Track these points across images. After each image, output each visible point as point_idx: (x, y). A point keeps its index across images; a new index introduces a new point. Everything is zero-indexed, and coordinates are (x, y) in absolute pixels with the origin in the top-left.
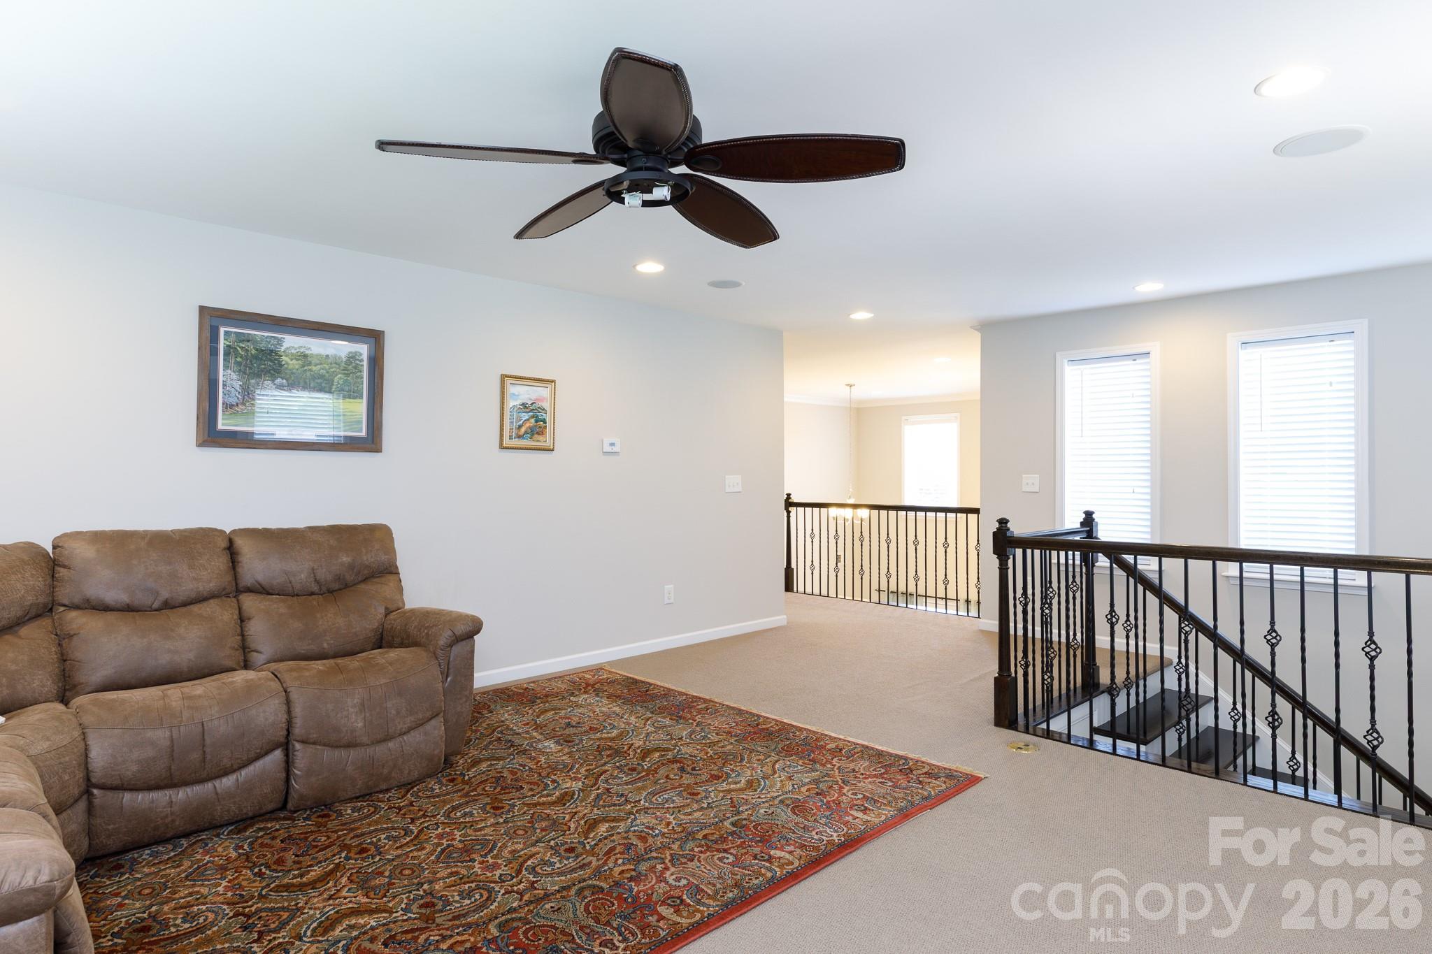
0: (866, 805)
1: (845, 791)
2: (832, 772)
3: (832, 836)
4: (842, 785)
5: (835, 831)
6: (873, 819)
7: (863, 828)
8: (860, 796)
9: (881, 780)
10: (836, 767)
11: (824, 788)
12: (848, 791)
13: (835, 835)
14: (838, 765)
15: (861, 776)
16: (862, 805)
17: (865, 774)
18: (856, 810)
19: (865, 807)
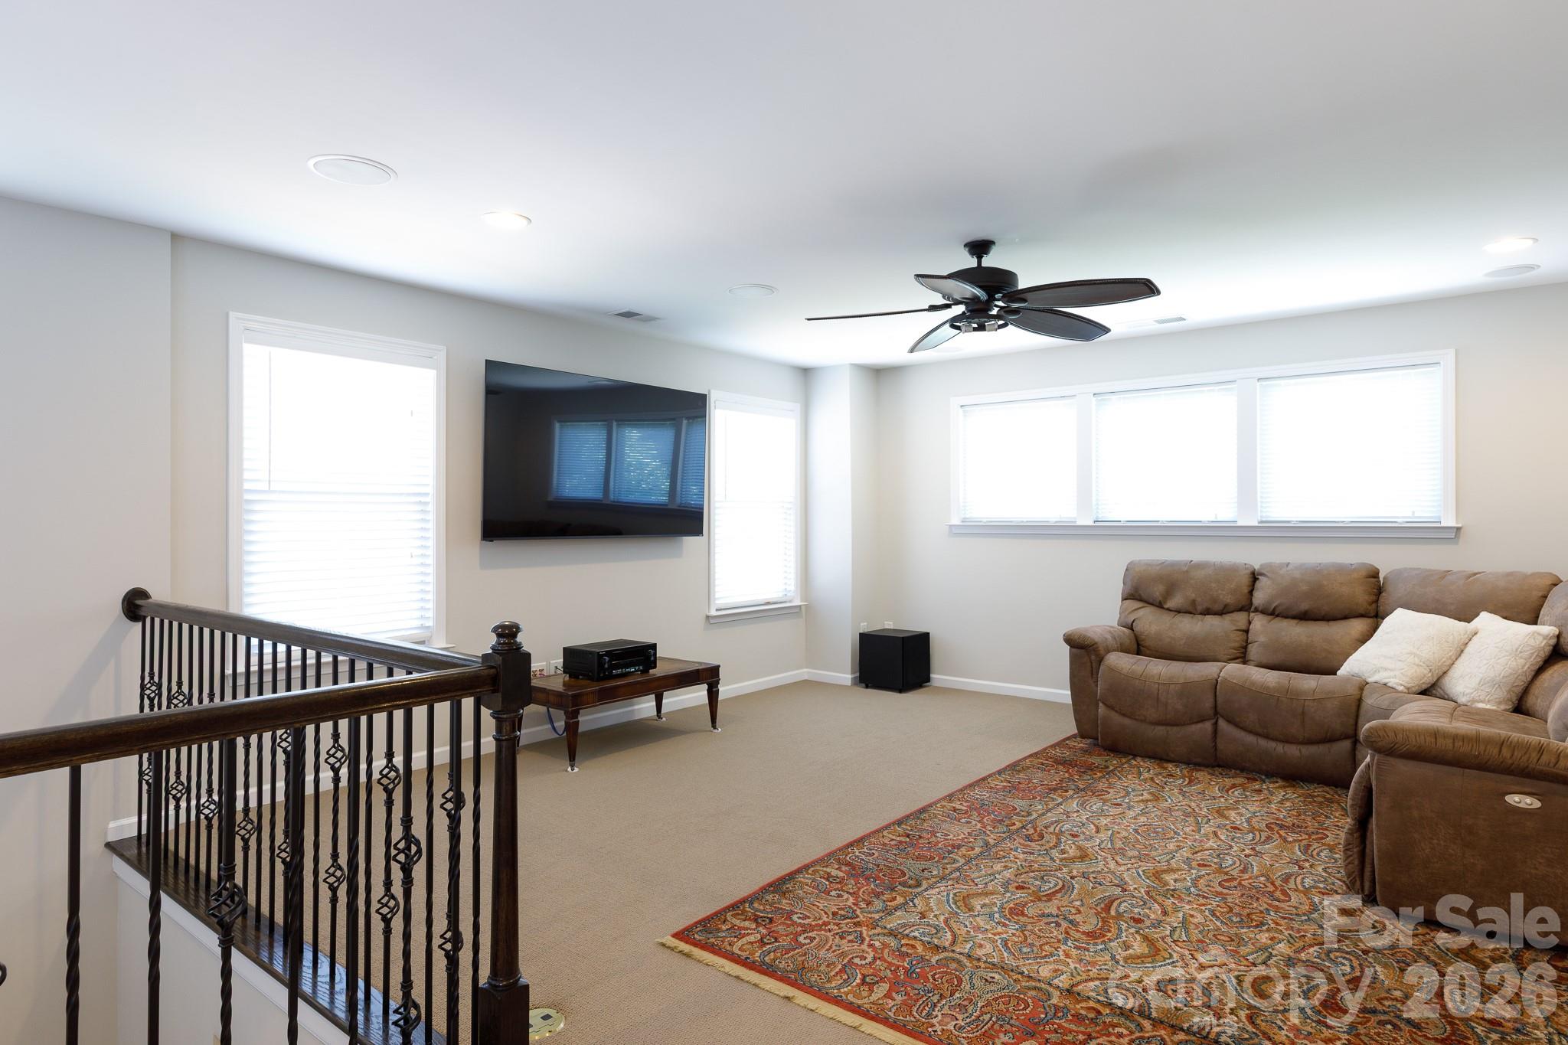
0: (827, 883)
1: (851, 900)
2: (870, 933)
3: (860, 852)
4: (855, 908)
5: (857, 857)
6: (821, 869)
7: (832, 861)
8: (833, 893)
9: (806, 922)
10: (866, 942)
11: (876, 902)
12: (847, 899)
13: (857, 854)
14: (865, 947)
15: (831, 926)
16: (831, 882)
17: (825, 930)
18: (838, 877)
19: (829, 881)
